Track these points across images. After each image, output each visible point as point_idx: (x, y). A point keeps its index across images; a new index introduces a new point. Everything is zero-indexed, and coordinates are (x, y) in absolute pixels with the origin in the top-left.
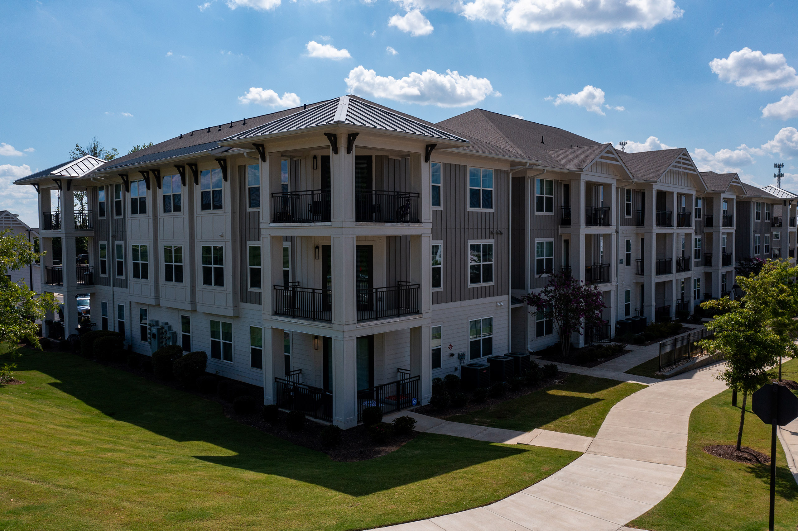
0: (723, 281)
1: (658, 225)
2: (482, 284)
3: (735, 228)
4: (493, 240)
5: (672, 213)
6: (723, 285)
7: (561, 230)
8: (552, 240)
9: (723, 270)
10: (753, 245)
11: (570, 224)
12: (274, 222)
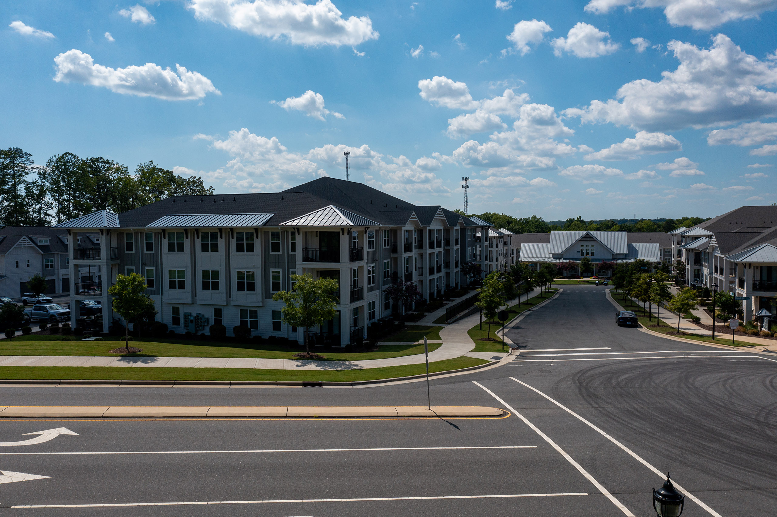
0: (455, 276)
1: (429, 248)
2: (372, 285)
3: (460, 246)
4: (375, 264)
5: (434, 241)
6: (455, 278)
7: (393, 255)
8: (389, 260)
9: (455, 270)
10: (468, 254)
11: (397, 252)
12: (303, 261)
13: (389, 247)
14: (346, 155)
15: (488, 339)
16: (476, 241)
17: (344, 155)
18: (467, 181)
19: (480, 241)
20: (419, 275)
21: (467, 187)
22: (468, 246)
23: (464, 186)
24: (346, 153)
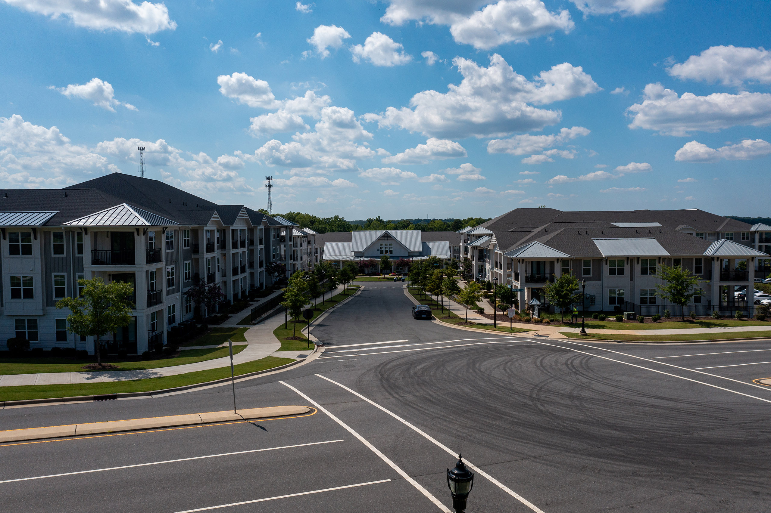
0: (260, 276)
1: (233, 249)
2: (171, 288)
3: (264, 245)
4: (174, 265)
5: (237, 241)
6: (260, 278)
7: (194, 256)
8: (189, 261)
9: (260, 270)
10: (272, 254)
11: (198, 253)
12: (92, 264)
13: (189, 248)
14: (140, 149)
15: (293, 338)
16: (281, 241)
17: (138, 149)
18: (271, 180)
19: (284, 241)
20: (222, 276)
21: (270, 186)
22: (273, 246)
23: (268, 185)
24: (140, 148)
